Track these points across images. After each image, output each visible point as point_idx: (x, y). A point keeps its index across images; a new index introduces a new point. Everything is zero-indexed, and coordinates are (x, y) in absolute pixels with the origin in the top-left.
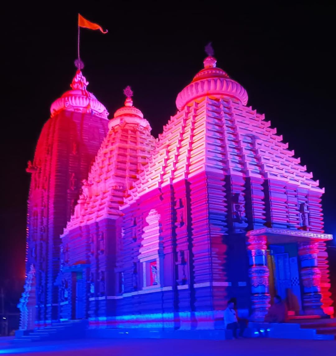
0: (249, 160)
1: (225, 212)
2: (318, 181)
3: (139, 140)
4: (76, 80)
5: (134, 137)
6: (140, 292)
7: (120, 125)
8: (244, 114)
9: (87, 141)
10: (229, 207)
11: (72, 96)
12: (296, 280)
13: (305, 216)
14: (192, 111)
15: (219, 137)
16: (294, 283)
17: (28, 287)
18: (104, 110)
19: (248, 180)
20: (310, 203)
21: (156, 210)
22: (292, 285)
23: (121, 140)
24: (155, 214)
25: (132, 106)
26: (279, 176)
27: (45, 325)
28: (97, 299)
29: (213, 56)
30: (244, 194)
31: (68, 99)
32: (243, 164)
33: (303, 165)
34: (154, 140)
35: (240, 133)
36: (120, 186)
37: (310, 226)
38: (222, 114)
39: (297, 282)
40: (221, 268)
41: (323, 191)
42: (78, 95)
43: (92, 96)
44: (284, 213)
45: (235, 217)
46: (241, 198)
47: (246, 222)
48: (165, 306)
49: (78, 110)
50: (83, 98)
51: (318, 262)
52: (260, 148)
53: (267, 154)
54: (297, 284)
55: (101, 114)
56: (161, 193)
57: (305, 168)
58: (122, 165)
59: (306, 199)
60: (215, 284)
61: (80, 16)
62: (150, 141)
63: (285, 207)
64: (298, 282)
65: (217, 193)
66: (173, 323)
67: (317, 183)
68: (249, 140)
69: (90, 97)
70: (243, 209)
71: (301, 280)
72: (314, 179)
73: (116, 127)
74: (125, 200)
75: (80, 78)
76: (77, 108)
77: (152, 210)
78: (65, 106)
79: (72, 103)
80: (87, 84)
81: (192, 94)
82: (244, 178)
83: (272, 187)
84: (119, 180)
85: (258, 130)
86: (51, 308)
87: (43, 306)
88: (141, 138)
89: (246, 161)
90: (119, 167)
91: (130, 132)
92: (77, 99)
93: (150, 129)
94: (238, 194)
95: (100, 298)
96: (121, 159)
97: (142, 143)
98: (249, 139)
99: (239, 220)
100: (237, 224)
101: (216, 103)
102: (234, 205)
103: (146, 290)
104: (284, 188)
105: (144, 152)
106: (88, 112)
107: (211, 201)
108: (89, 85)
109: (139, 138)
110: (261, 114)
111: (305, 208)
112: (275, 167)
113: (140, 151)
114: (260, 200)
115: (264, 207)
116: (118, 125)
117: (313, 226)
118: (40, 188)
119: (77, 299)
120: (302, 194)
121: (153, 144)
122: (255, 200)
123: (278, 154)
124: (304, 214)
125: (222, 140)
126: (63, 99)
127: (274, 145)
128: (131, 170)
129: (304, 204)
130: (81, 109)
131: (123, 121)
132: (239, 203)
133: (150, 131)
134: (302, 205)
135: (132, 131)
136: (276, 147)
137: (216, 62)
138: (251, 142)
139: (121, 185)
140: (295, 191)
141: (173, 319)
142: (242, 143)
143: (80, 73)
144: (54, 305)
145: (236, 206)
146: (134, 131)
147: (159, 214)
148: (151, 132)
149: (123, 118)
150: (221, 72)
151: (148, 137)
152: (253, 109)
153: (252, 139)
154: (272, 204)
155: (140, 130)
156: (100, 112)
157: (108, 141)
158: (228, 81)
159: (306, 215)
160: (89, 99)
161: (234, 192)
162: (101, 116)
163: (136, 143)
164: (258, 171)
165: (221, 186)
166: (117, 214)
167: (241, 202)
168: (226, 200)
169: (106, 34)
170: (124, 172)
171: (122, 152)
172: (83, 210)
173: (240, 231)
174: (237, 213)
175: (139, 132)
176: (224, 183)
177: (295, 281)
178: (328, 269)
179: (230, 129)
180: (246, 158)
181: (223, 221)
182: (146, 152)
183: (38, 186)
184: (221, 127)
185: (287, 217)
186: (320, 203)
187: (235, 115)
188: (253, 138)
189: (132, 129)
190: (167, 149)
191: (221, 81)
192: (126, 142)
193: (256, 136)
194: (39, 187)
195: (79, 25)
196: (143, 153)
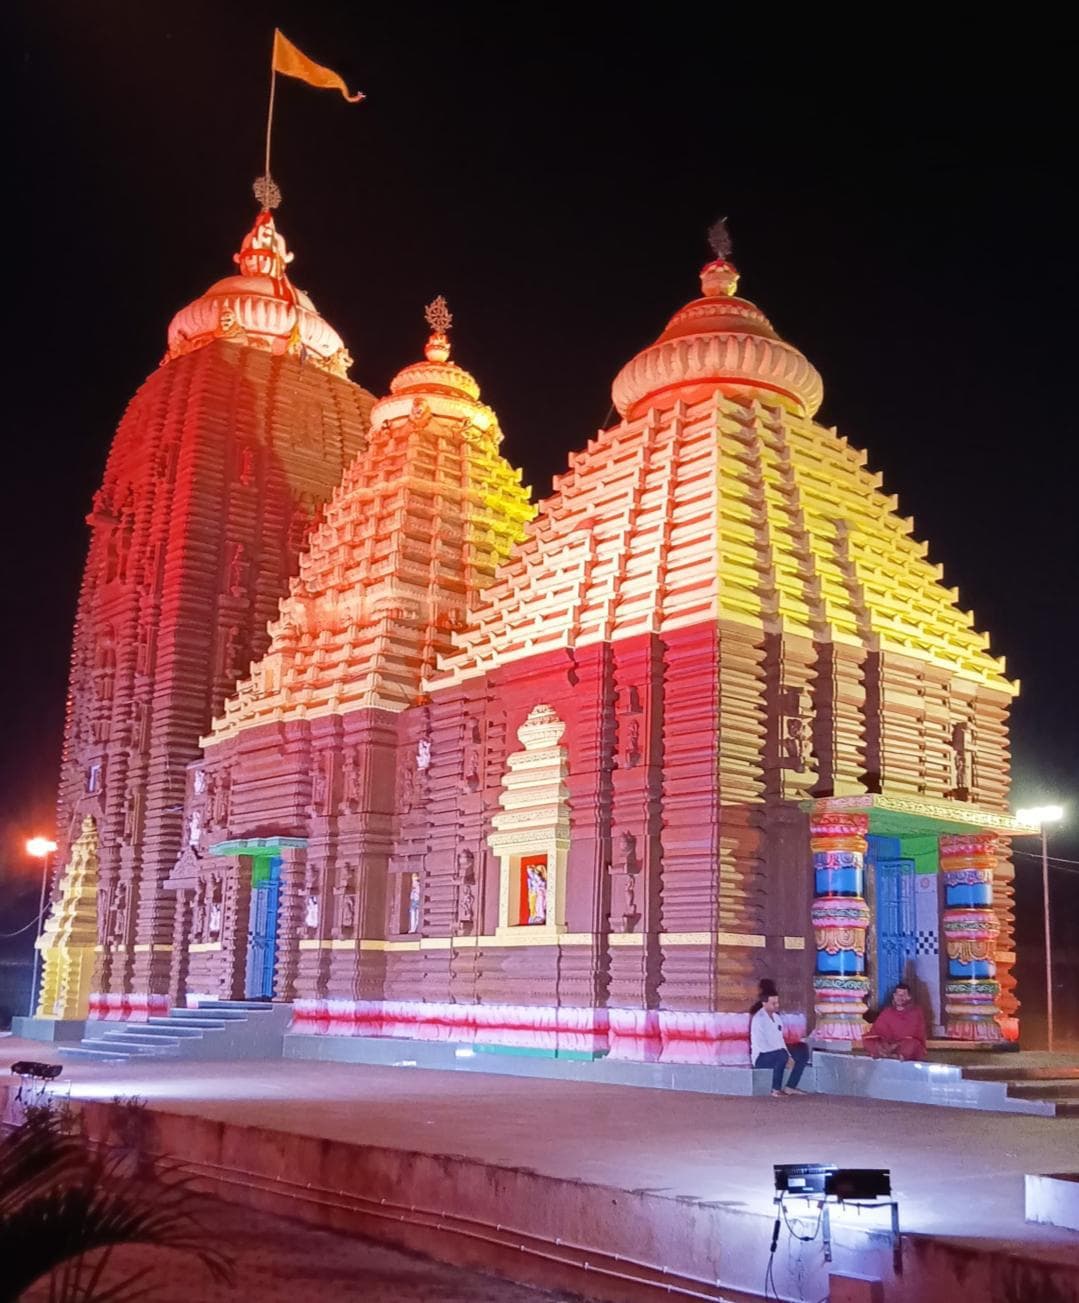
0: (832, 594)
1: (760, 737)
2: (1003, 660)
3: (470, 471)
4: (257, 245)
5: (454, 461)
6: (485, 941)
7: (412, 418)
8: (817, 450)
9: (286, 445)
10: (771, 725)
11: (244, 295)
12: (931, 940)
13: (963, 760)
14: (669, 427)
15: (748, 518)
16: (922, 946)
17: (73, 884)
18: (339, 351)
19: (825, 650)
20: (979, 722)
21: (553, 708)
22: (918, 952)
23: (417, 468)
24: (550, 722)
25: (449, 360)
26: (908, 643)
27: (127, 1008)
28: (326, 944)
29: (729, 259)
30: (812, 689)
31: (232, 307)
32: (813, 602)
33: (964, 611)
34: (511, 472)
35: (807, 510)
36: (410, 612)
37: (976, 790)
38: (758, 450)
39: (931, 946)
40: (742, 894)
41: (1014, 689)
42: (266, 295)
43: (304, 301)
44: (914, 750)
45: (786, 755)
46: (806, 701)
47: (814, 769)
48: (564, 986)
49: (260, 341)
50: (278, 306)
51: (995, 892)
52: (859, 558)
53: (877, 576)
54: (931, 951)
55: (327, 359)
56: (572, 664)
57: (969, 619)
58: (419, 547)
59: (969, 710)
60: (727, 939)
61: (279, 37)
62: (498, 476)
63: (916, 733)
64: (936, 946)
65: (742, 681)
66: (590, 1037)
67: (1000, 665)
68: (830, 531)
69: (298, 303)
70: (808, 732)
71: (943, 940)
72: (994, 652)
73: (397, 424)
74: (443, 664)
75: (266, 236)
76: (258, 337)
77: (540, 707)
78: (220, 327)
79: (244, 321)
80: (289, 258)
81: (669, 371)
82: (816, 645)
83: (887, 673)
84: (407, 592)
85: (853, 502)
86: (149, 957)
87: (122, 948)
88: (475, 465)
89: (823, 596)
90: (409, 550)
91: (443, 444)
92: (261, 307)
93: (499, 436)
94: (800, 690)
95: (337, 944)
96: (415, 525)
97: (479, 483)
98: (832, 527)
99: (795, 763)
100: (788, 775)
101: (739, 412)
102: (786, 718)
103: (506, 935)
104: (919, 677)
105: (481, 511)
106: (291, 351)
107: (726, 704)
108: (294, 261)
109: (470, 465)
110: (858, 448)
111: (968, 737)
112: (897, 619)
113: (471, 506)
114: (855, 709)
115: (862, 729)
116: (407, 416)
117: (983, 788)
118: (130, 580)
119: (250, 938)
120: (959, 696)
121: (507, 485)
122: (840, 707)
123: (903, 575)
124: (961, 752)
125: (760, 527)
126: (215, 303)
127: (894, 549)
128: (443, 564)
129: (963, 725)
130: (270, 339)
131: (422, 408)
132: (797, 715)
133: (498, 443)
134: (959, 729)
135: (450, 442)
136: (898, 555)
137: (737, 277)
138: (832, 536)
139: (414, 607)
140: (945, 688)
141: (591, 1026)
142: (813, 542)
143: (268, 222)
144: (158, 948)
145: (789, 721)
146: (457, 443)
147: (561, 720)
148: (500, 446)
149: (422, 399)
150: (754, 315)
151: (493, 463)
152: (839, 435)
153: (837, 529)
154: (884, 722)
155: (470, 439)
156: (327, 353)
157: (375, 464)
158: (776, 346)
159: (968, 756)
160: (298, 312)
161: (789, 681)
162: (328, 366)
163: (459, 479)
164: (854, 627)
165: (754, 662)
166: (402, 695)
167: (805, 713)
168: (765, 703)
169: (354, 103)
170: (424, 567)
171: (418, 505)
172: (291, 672)
173: (798, 793)
174: (793, 741)
175: (469, 448)
176: (762, 655)
177: (926, 940)
178: (1011, 910)
179: (780, 494)
180: (825, 586)
181: (752, 763)
182: (489, 511)
183: (119, 571)
184: (756, 486)
185: (921, 760)
186: (1003, 723)
187: (793, 454)
188: (840, 524)
189: (449, 434)
190: (589, 531)
191: (756, 346)
192: (432, 474)
193: (850, 521)
194: (123, 575)
195: (276, 66)
196: (479, 515)
